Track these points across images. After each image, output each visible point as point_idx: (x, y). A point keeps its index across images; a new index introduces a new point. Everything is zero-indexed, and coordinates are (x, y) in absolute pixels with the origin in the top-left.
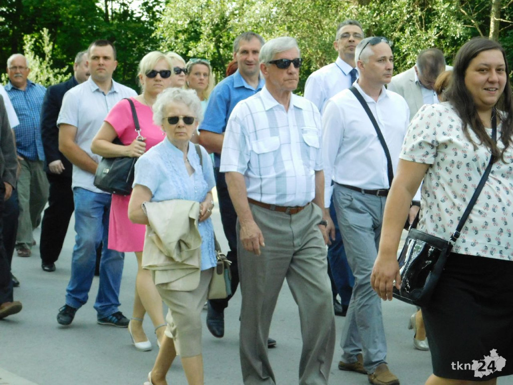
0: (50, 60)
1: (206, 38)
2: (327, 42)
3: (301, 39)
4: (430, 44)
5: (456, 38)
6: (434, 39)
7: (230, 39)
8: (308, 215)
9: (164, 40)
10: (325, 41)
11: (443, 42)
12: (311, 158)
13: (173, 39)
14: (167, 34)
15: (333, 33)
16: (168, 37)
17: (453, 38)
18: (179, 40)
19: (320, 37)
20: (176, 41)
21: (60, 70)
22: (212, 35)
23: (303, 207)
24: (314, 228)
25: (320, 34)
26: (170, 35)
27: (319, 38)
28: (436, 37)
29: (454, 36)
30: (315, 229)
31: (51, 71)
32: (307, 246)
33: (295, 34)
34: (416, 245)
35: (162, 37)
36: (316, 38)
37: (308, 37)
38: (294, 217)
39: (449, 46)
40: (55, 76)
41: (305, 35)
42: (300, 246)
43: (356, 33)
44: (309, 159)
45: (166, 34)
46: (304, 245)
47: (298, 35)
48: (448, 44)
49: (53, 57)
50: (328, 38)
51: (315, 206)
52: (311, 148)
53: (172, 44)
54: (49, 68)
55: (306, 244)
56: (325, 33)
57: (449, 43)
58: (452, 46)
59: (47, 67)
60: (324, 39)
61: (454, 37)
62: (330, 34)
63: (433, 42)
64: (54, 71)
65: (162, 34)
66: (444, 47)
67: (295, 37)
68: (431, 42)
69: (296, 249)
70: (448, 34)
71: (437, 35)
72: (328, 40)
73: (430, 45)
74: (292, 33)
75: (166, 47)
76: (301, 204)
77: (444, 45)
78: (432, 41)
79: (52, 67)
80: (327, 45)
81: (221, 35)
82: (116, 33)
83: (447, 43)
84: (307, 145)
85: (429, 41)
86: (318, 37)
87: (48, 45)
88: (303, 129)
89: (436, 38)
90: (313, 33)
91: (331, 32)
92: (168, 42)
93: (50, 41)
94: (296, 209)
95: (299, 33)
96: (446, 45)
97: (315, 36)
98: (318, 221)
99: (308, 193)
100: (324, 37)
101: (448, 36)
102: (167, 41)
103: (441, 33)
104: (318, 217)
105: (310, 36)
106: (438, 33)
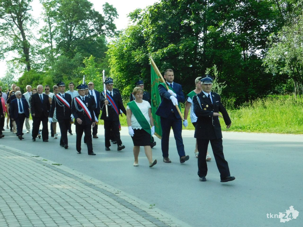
0: (217, 79)
21: (222, 83)
31: (217, 84)
40: (220, 86)
49: (219, 77)
54: (217, 83)
59: (216, 82)
64: (219, 84)
79: (218, 82)
87: (216, 72)
93: (217, 70)
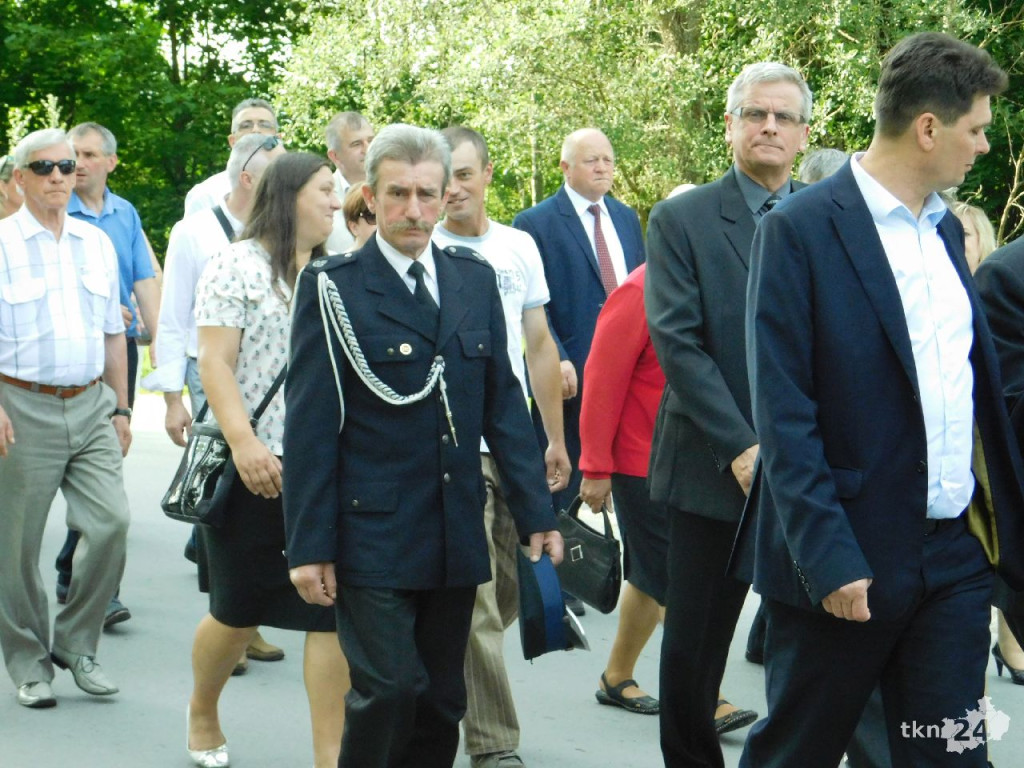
1: (373, 116)
2: (614, 127)
3: (561, 120)
4: (818, 130)
5: (869, 120)
6: (826, 121)
7: (421, 119)
8: (94, 399)
9: (288, 120)
10: (609, 124)
11: (843, 127)
12: (95, 311)
13: (306, 117)
14: (295, 108)
15: (626, 107)
16: (297, 113)
17: (864, 119)
18: (318, 121)
19: (600, 115)
20: (313, 121)
22: (385, 110)
23: (83, 388)
24: (102, 419)
25: (600, 111)
26: (300, 111)
27: (599, 119)
28: (829, 118)
29: (866, 115)
30: (105, 423)
32: (93, 447)
33: (549, 109)
34: (199, 443)
35: (284, 113)
36: (592, 117)
37: (575, 115)
38: (69, 402)
39: (855, 137)
41: (570, 111)
42: (81, 445)
43: (262, 121)
44: (93, 314)
45: (292, 109)
46: (87, 447)
47: (557, 113)
48: (853, 132)
50: (615, 118)
51: (105, 386)
52: (96, 298)
53: (305, 129)
55: (90, 444)
56: (610, 109)
57: (856, 129)
58: (861, 135)
60: (607, 120)
61: (866, 118)
62: (619, 110)
63: (826, 127)
65: (285, 108)
66: (845, 137)
67: (551, 115)
68: (819, 126)
69: (75, 452)
70: (853, 111)
71: (833, 114)
72: (616, 123)
73: (818, 134)
74: (544, 107)
75: (293, 135)
76: (79, 382)
77: (846, 134)
78: (823, 124)
80: (614, 132)
81: (403, 111)
82: (192, 107)
83: (851, 129)
84: (90, 293)
85: (816, 125)
86: (595, 117)
88: (82, 269)
89: (831, 119)
90: (587, 109)
91: (621, 107)
92: (297, 124)
93: (61, 120)
94: (72, 391)
95: (557, 109)
96: (850, 135)
97: (590, 114)
98: (111, 410)
99: (91, 365)
100: (607, 115)
101: (853, 116)
102: (294, 122)
103: (841, 109)
104: (108, 403)
105: (581, 113)
106: (833, 110)
